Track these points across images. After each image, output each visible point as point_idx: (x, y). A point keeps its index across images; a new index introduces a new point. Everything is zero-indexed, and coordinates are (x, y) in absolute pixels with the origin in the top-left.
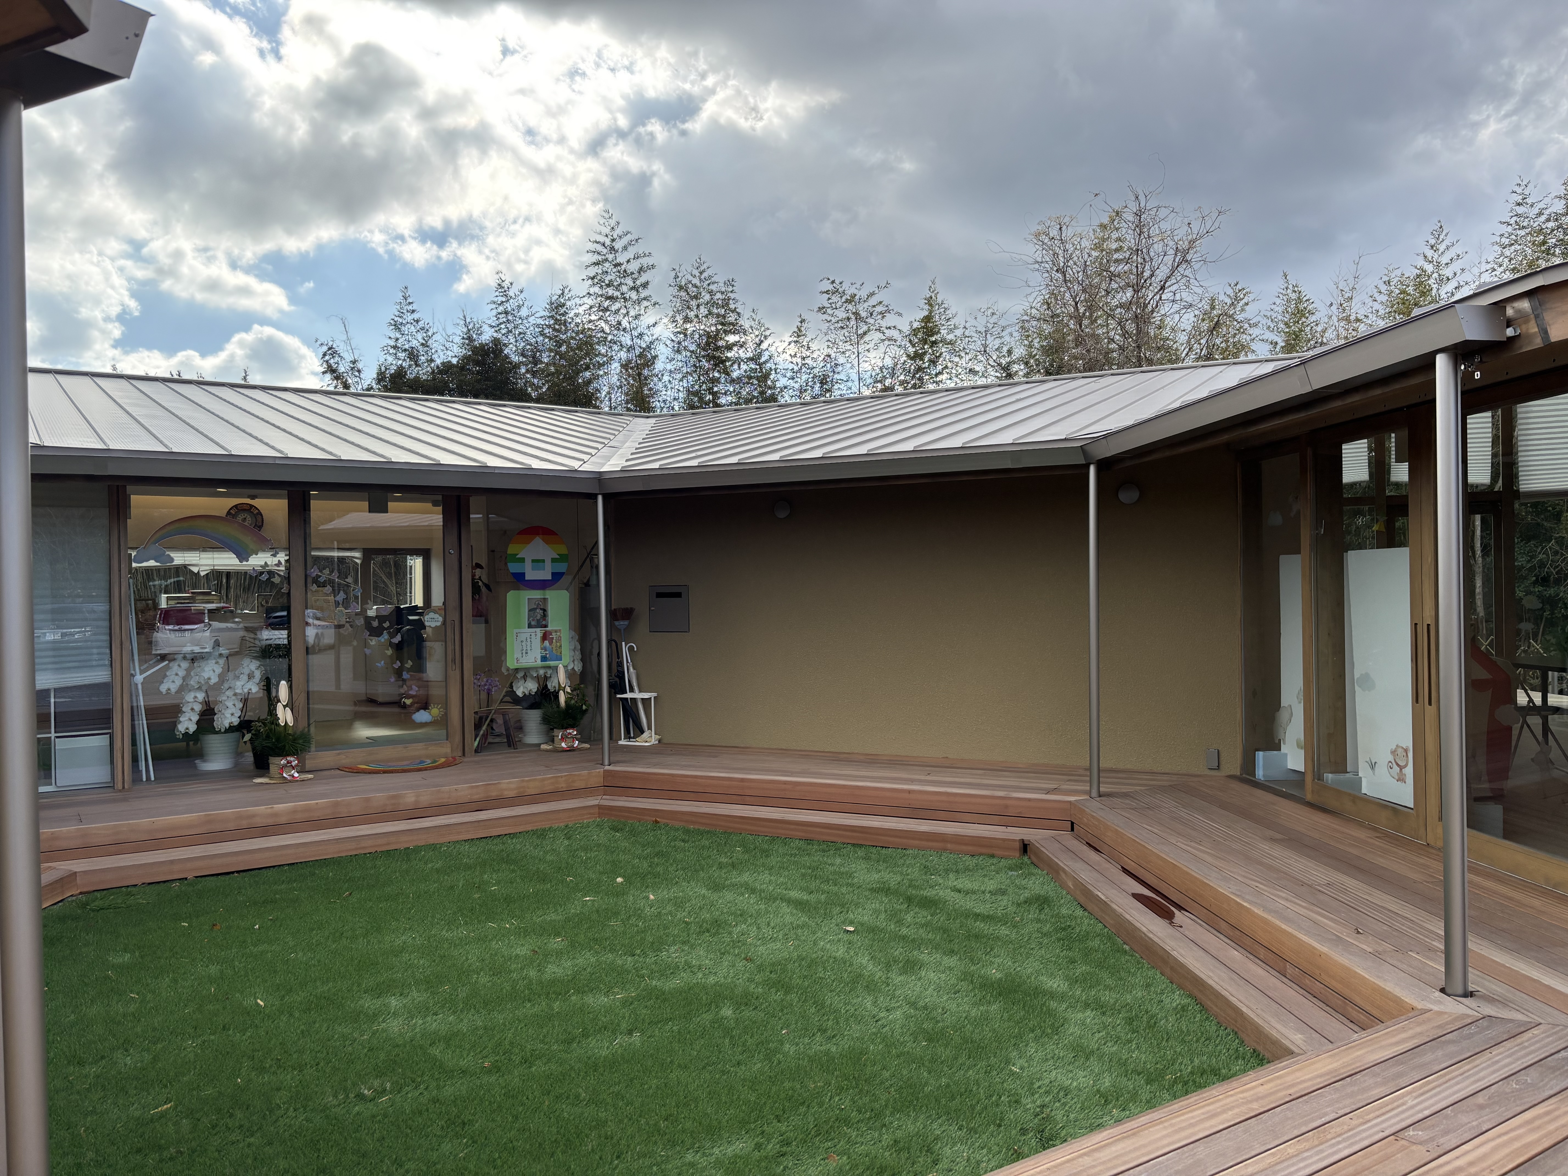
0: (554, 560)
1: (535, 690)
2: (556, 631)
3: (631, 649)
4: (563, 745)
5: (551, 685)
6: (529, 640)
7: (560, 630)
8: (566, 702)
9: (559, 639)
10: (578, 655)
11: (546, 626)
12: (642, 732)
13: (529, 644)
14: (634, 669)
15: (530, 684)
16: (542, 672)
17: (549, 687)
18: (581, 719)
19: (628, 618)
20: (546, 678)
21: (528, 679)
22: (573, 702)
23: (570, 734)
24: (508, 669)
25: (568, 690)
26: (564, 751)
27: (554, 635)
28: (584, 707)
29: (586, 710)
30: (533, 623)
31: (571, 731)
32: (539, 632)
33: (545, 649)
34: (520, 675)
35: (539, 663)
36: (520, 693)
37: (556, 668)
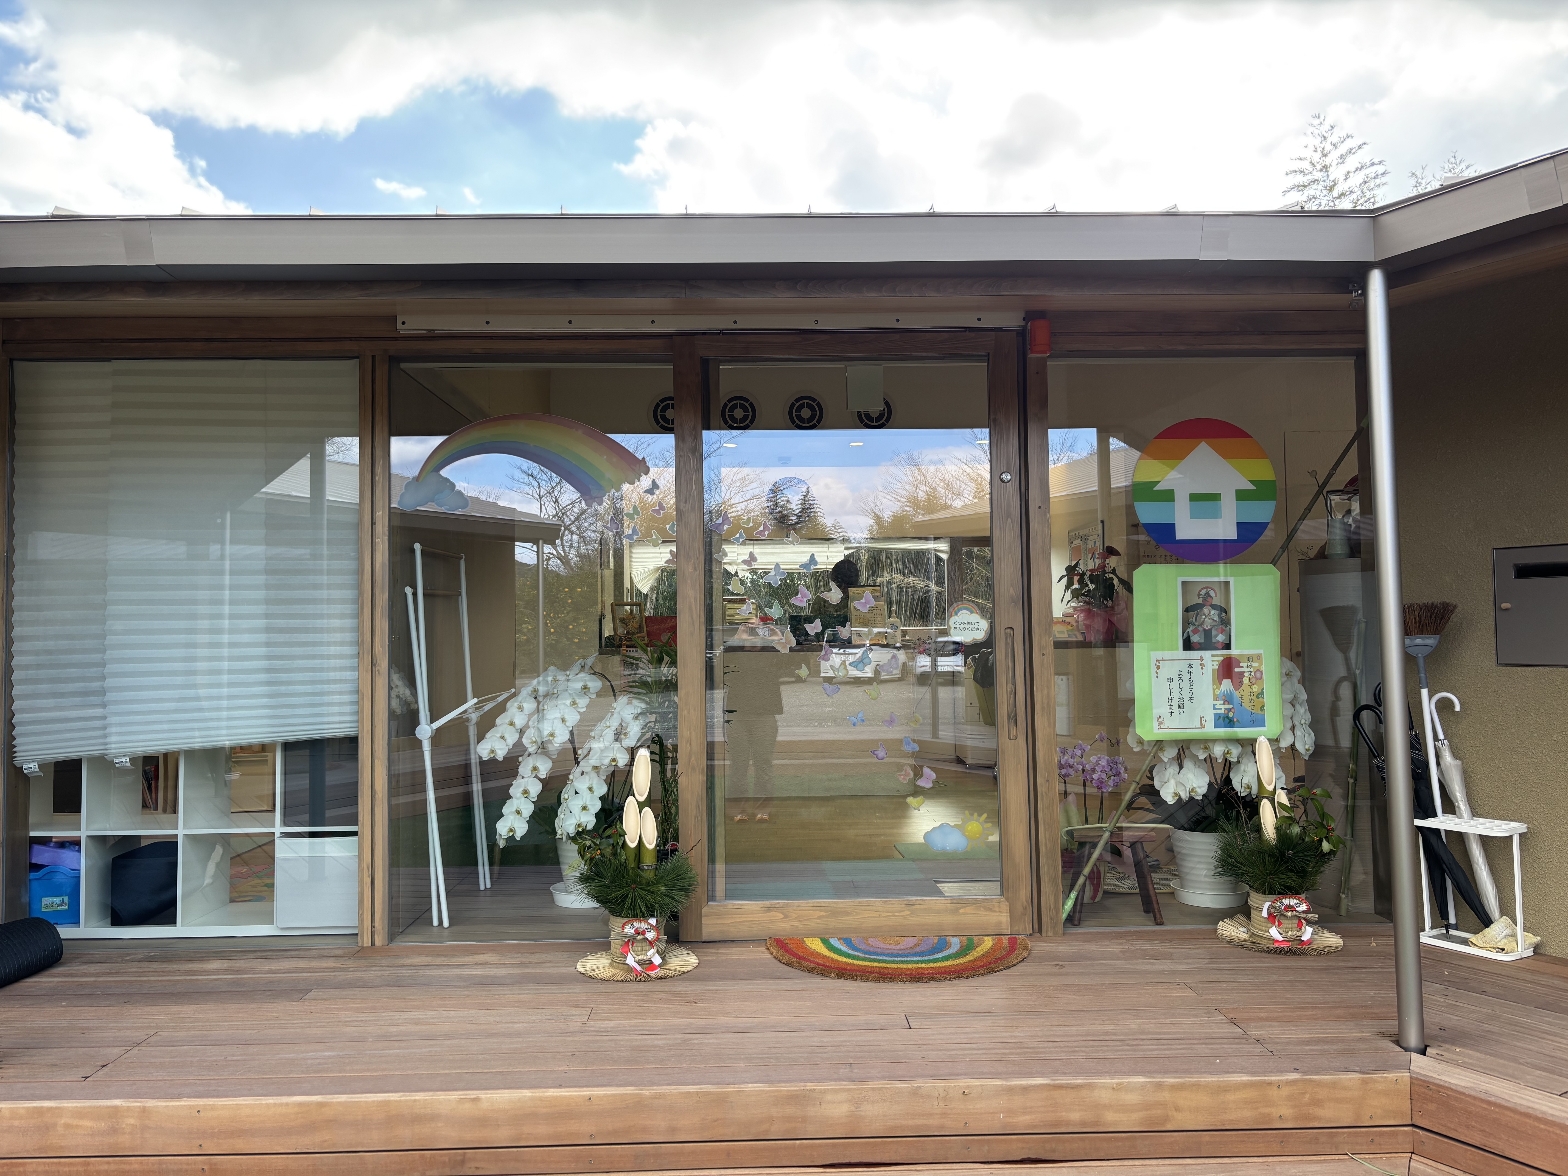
0: (1241, 495)
1: (1203, 790)
2: (1250, 659)
3: (1444, 707)
4: (1274, 932)
5: (1242, 781)
6: (1186, 677)
7: (1259, 657)
8: (1278, 828)
9: (1258, 676)
10: (1303, 714)
11: (1228, 646)
12: (1486, 921)
13: (1186, 684)
14: (1455, 755)
15: (1190, 776)
16: (1218, 751)
17: (1236, 784)
18: (1318, 872)
19: (1436, 631)
20: (1228, 765)
21: (1188, 764)
22: (1296, 830)
23: (1289, 908)
24: (1141, 742)
25: (1282, 797)
26: (1277, 951)
27: (1245, 667)
28: (1326, 846)
29: (1331, 852)
30: (1195, 639)
31: (1292, 902)
32: (1211, 659)
33: (1228, 699)
34: (1170, 753)
35: (1211, 730)
36: (1168, 795)
37: (1249, 745)
